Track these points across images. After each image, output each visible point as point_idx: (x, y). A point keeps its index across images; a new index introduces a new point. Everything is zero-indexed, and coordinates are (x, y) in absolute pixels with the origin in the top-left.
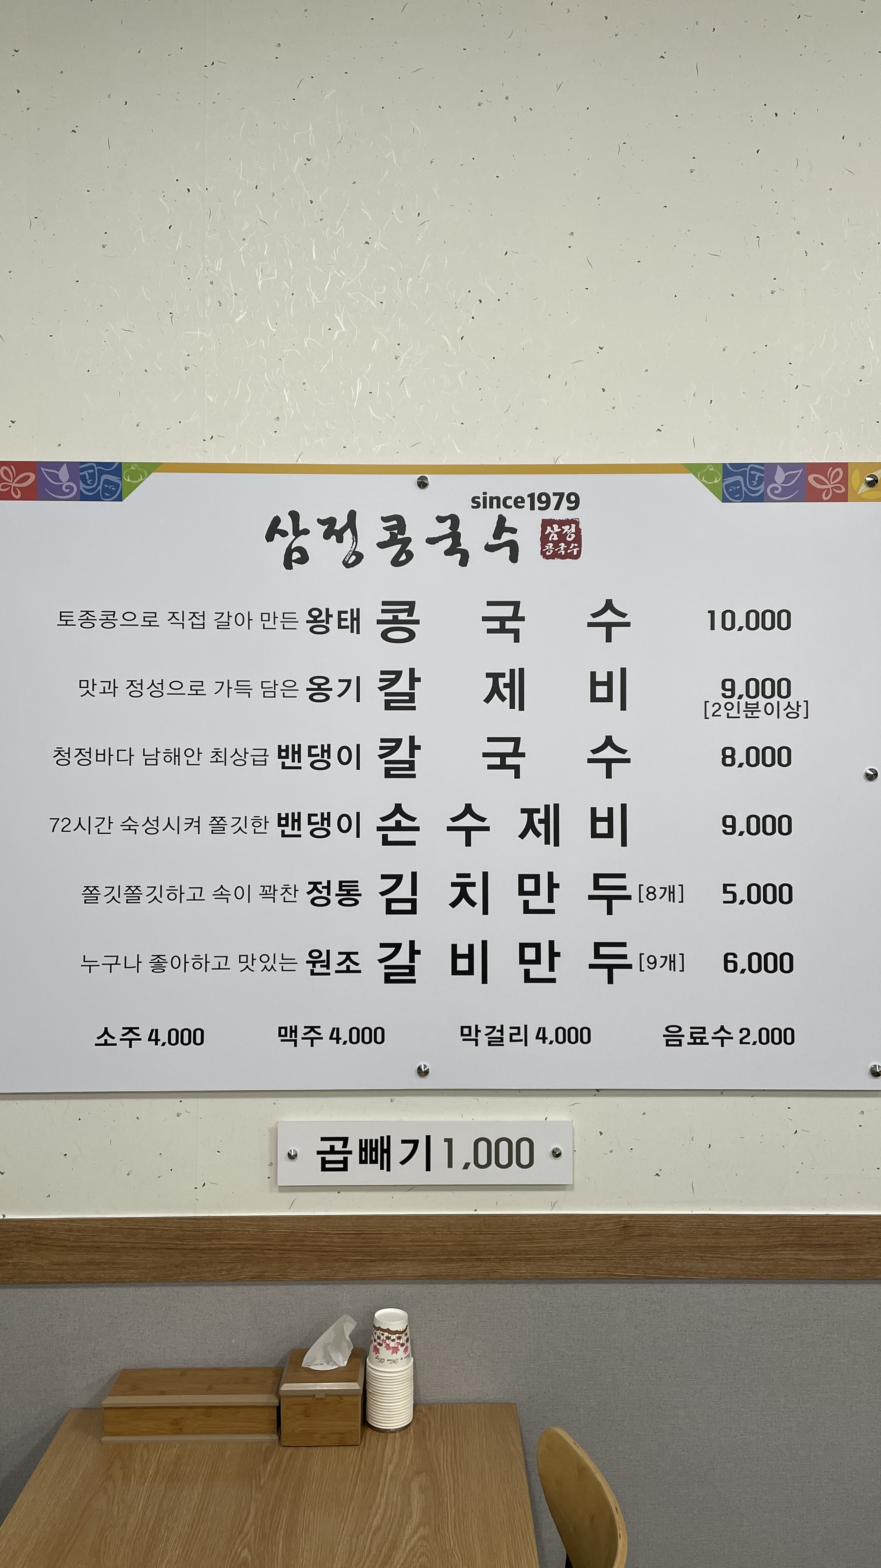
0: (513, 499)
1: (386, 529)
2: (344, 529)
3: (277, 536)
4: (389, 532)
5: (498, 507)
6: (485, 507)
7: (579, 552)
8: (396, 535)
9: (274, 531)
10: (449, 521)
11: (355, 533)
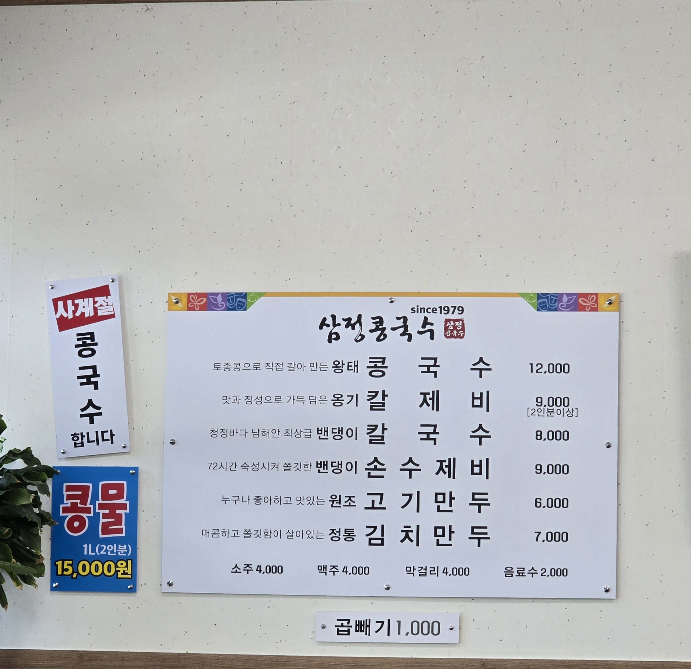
0: (432, 309)
1: (374, 323)
2: (355, 323)
3: (325, 327)
4: (375, 325)
5: (424, 312)
6: (418, 312)
7: (464, 335)
8: (379, 326)
9: (323, 324)
10: (402, 319)
11: (361, 325)
